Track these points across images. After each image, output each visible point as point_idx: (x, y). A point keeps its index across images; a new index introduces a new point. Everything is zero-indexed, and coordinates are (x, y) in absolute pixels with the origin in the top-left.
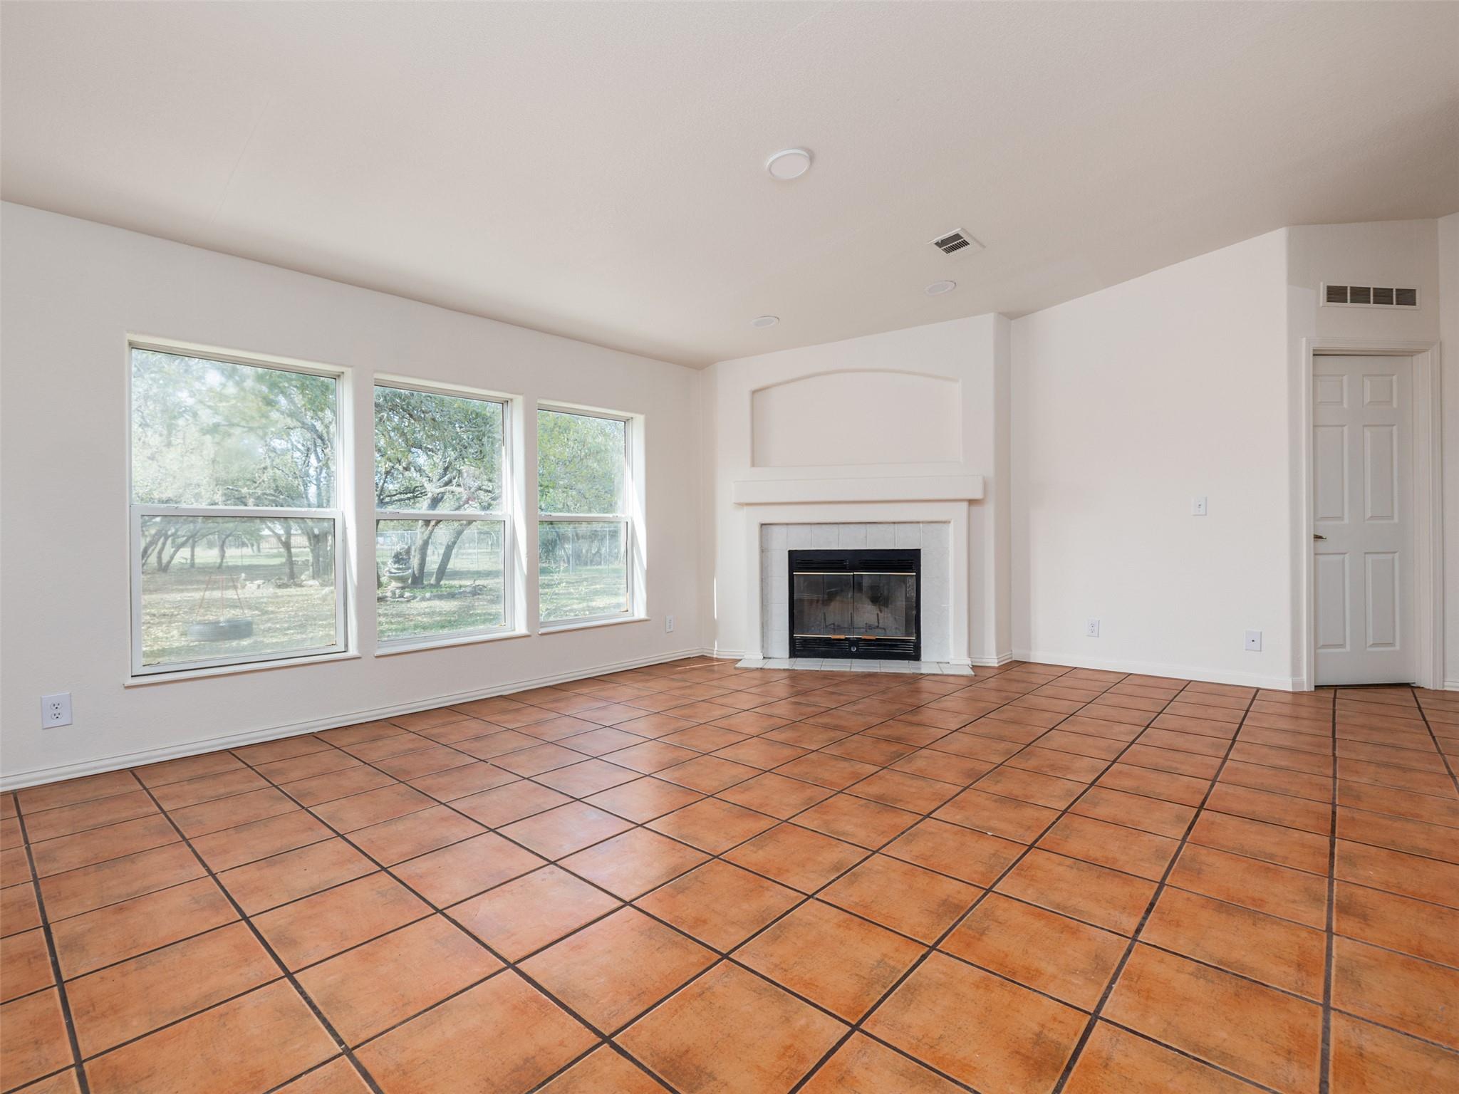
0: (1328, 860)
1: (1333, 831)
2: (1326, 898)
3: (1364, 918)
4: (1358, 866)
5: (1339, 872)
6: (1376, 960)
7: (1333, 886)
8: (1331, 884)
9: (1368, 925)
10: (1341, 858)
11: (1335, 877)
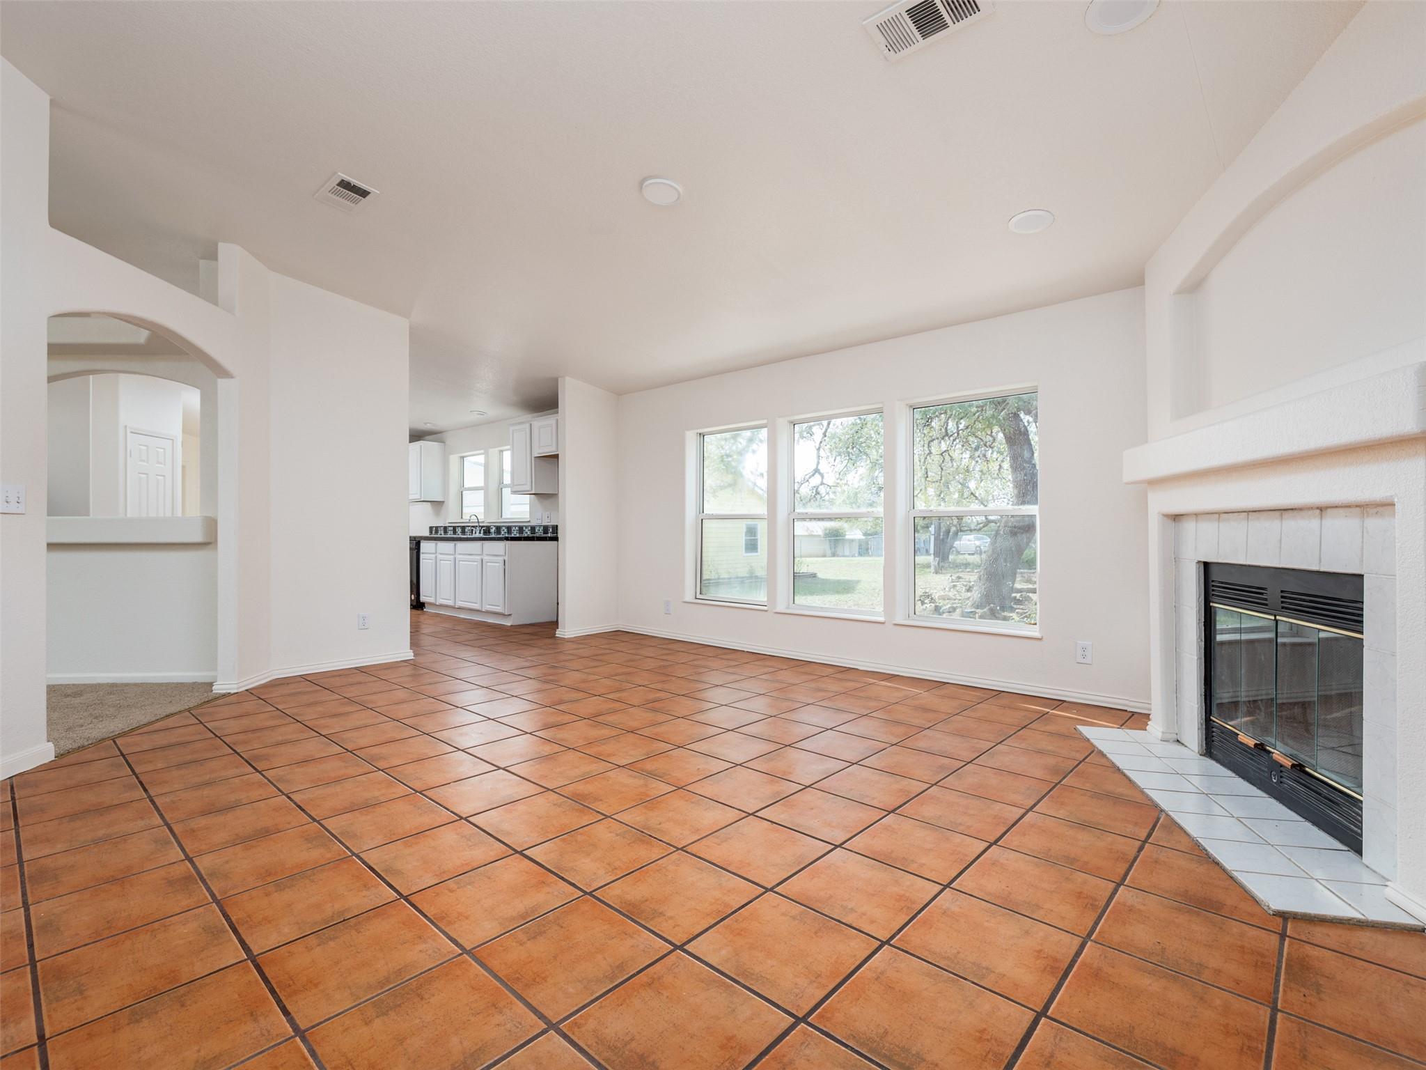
0: (233, 919)
1: (258, 968)
2: (207, 881)
3: (170, 883)
4: (201, 930)
5: (214, 911)
6: (151, 860)
7: (210, 895)
8: (213, 895)
9: (166, 879)
10: (223, 931)
11: (214, 904)
